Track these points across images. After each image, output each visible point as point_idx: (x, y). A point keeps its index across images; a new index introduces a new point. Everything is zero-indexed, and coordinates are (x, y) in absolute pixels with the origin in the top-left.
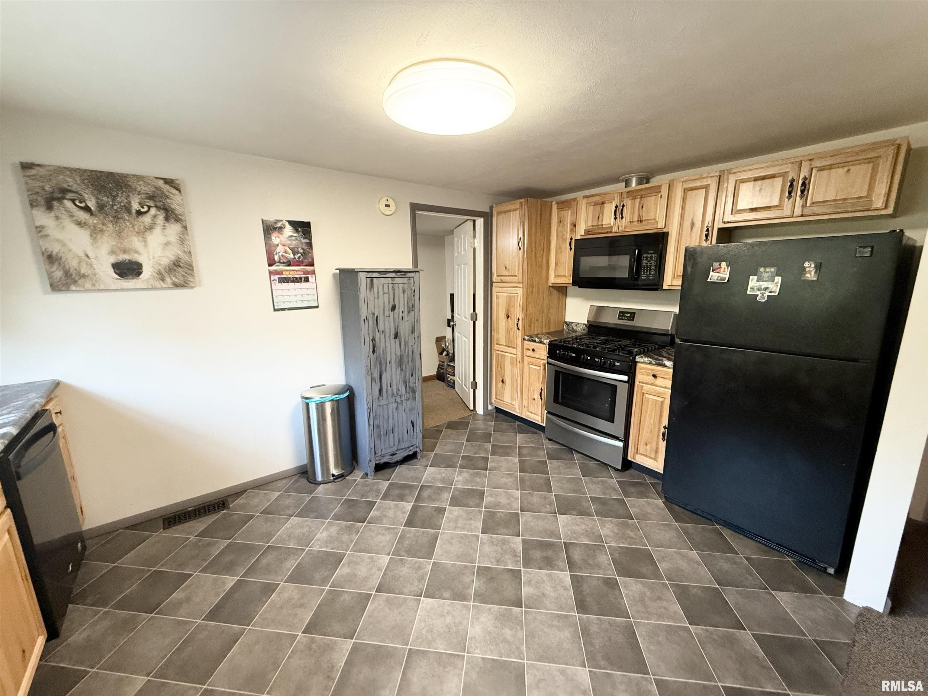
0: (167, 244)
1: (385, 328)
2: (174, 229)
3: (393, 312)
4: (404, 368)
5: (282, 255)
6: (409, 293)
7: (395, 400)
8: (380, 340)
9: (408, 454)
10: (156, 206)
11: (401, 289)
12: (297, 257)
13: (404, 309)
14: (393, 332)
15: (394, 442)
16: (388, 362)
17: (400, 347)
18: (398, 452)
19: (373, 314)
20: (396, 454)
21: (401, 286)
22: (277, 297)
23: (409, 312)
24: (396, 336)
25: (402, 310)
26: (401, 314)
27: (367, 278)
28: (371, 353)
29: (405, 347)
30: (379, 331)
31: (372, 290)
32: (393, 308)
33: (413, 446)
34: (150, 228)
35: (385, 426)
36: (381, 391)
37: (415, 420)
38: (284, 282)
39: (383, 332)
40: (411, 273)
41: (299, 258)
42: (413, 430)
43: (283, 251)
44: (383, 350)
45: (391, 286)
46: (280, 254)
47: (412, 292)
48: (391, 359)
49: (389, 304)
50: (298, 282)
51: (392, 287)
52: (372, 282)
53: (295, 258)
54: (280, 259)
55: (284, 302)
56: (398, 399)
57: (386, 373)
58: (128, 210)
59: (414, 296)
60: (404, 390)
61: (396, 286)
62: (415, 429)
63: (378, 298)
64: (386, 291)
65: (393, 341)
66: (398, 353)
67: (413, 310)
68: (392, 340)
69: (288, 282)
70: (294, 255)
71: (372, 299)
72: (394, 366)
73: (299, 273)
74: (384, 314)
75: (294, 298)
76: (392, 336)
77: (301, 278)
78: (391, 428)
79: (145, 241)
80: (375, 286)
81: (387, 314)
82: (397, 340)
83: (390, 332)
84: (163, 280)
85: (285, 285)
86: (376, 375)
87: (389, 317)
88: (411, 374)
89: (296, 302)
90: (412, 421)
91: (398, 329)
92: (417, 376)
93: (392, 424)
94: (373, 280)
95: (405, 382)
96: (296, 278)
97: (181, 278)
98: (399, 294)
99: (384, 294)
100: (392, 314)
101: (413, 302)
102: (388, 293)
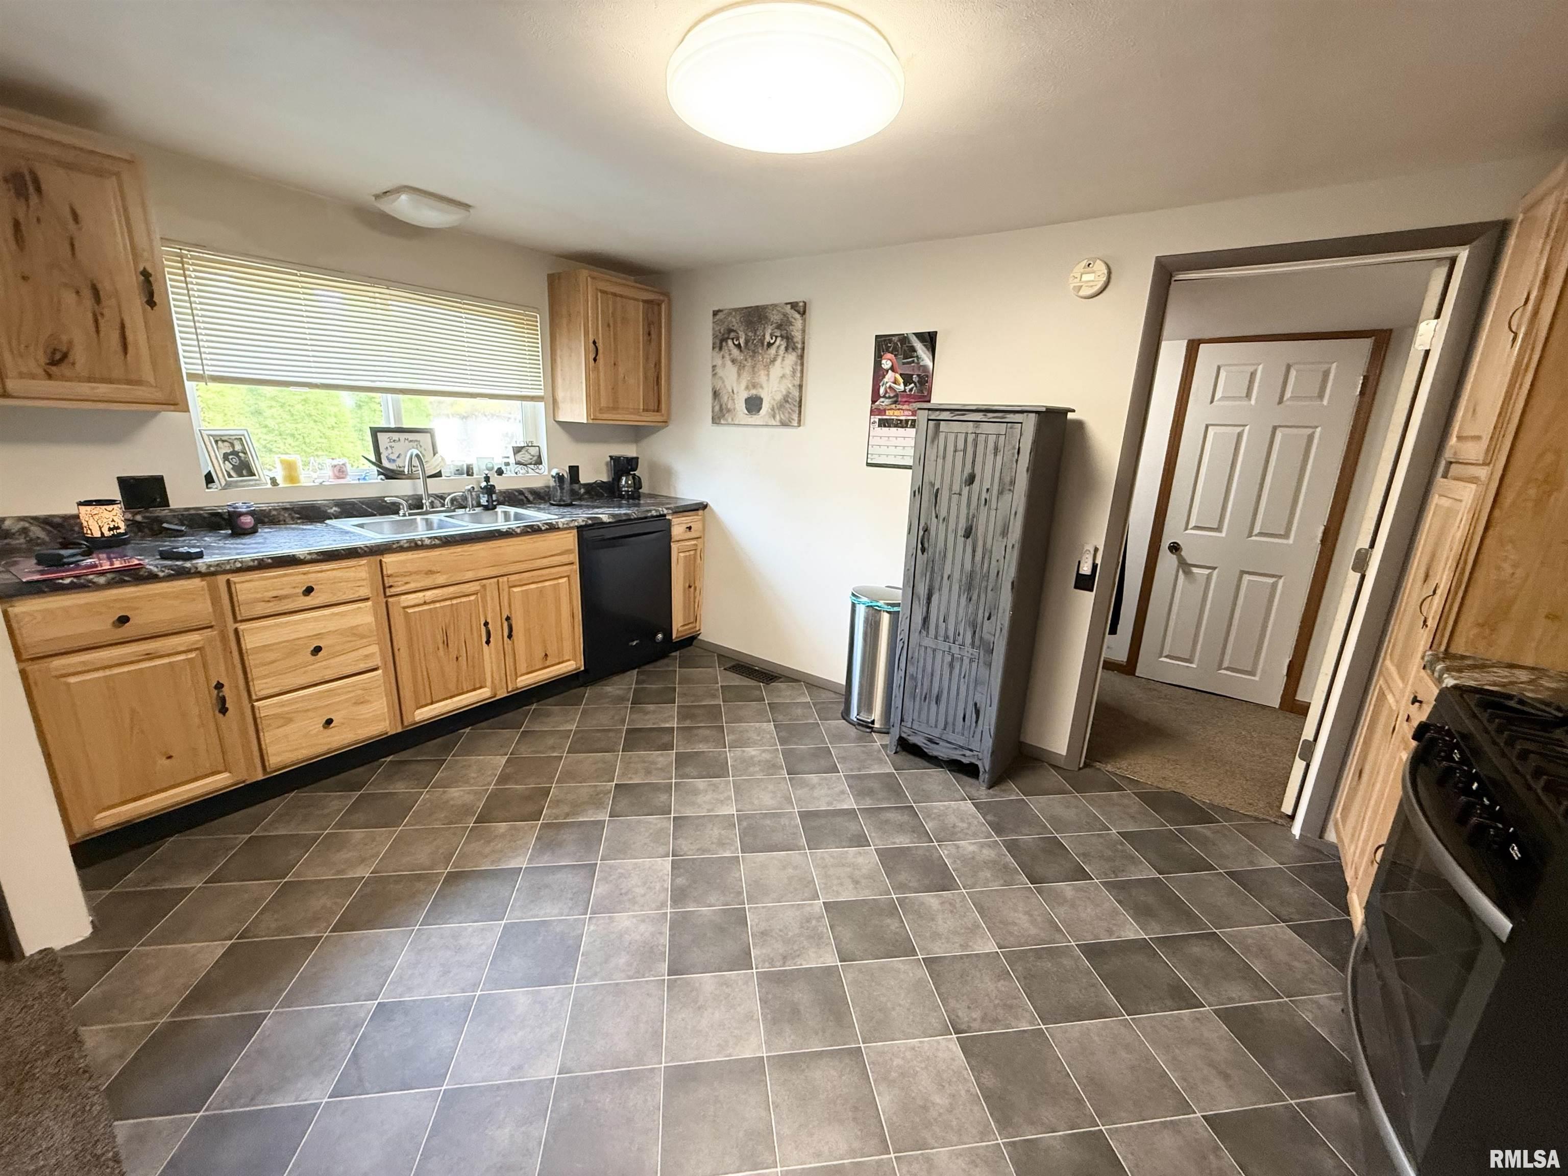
0: (783, 376)
1: (949, 513)
2: (792, 358)
3: (968, 488)
4: (975, 597)
5: (890, 387)
6: (1008, 454)
7: (950, 648)
8: (938, 531)
9: (959, 758)
10: (782, 336)
11: (991, 445)
12: (908, 388)
13: (992, 484)
14: (962, 524)
15: (937, 721)
16: (946, 577)
17: (974, 556)
18: (941, 743)
19: (933, 485)
20: (937, 744)
21: (992, 439)
22: (872, 446)
23: (1001, 493)
24: (968, 534)
25: (987, 485)
26: (984, 495)
27: (929, 420)
28: (919, 551)
29: (983, 558)
30: (937, 517)
31: (936, 443)
32: (971, 480)
33: (971, 750)
34: (773, 361)
35: (925, 687)
36: (926, 620)
37: (983, 706)
38: (885, 426)
39: (944, 519)
40: (1017, 415)
41: (911, 390)
42: (977, 722)
43: (892, 380)
44: (940, 553)
45: (971, 438)
46: (888, 385)
47: (1013, 454)
48: (952, 571)
49: (963, 471)
50: (902, 427)
51: (974, 440)
52: (937, 427)
53: (905, 391)
54: (886, 392)
55: (879, 455)
56: (955, 649)
57: (940, 595)
58: (762, 341)
59: (1017, 461)
60: (968, 640)
61: (981, 438)
62: (980, 722)
63: (944, 458)
64: (961, 445)
65: (961, 540)
66: (968, 566)
67: (1010, 490)
68: (958, 537)
69: (889, 426)
70: (905, 385)
71: (933, 457)
72: (956, 587)
73: (906, 413)
74: (951, 489)
75: (892, 451)
76: (961, 532)
77: (907, 421)
78: (935, 691)
79: (768, 375)
80: (942, 436)
81: (956, 488)
82: (970, 541)
83: (957, 524)
84: (774, 417)
85: (885, 430)
86: (922, 590)
87: (960, 494)
88: (987, 615)
89: (895, 456)
90: (976, 704)
91: (973, 521)
92: (999, 623)
93: (937, 689)
94: (939, 425)
95: (974, 625)
96: (901, 421)
97: (787, 415)
98: (985, 454)
99: (955, 451)
100: (966, 490)
101: (1013, 474)
102: (965, 450)
